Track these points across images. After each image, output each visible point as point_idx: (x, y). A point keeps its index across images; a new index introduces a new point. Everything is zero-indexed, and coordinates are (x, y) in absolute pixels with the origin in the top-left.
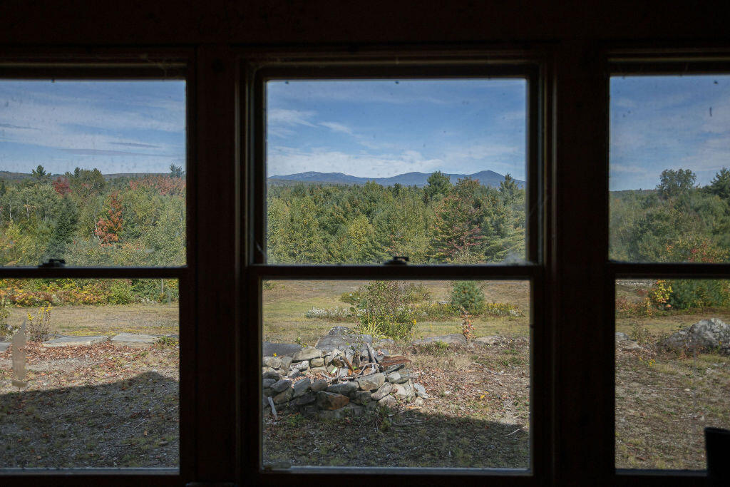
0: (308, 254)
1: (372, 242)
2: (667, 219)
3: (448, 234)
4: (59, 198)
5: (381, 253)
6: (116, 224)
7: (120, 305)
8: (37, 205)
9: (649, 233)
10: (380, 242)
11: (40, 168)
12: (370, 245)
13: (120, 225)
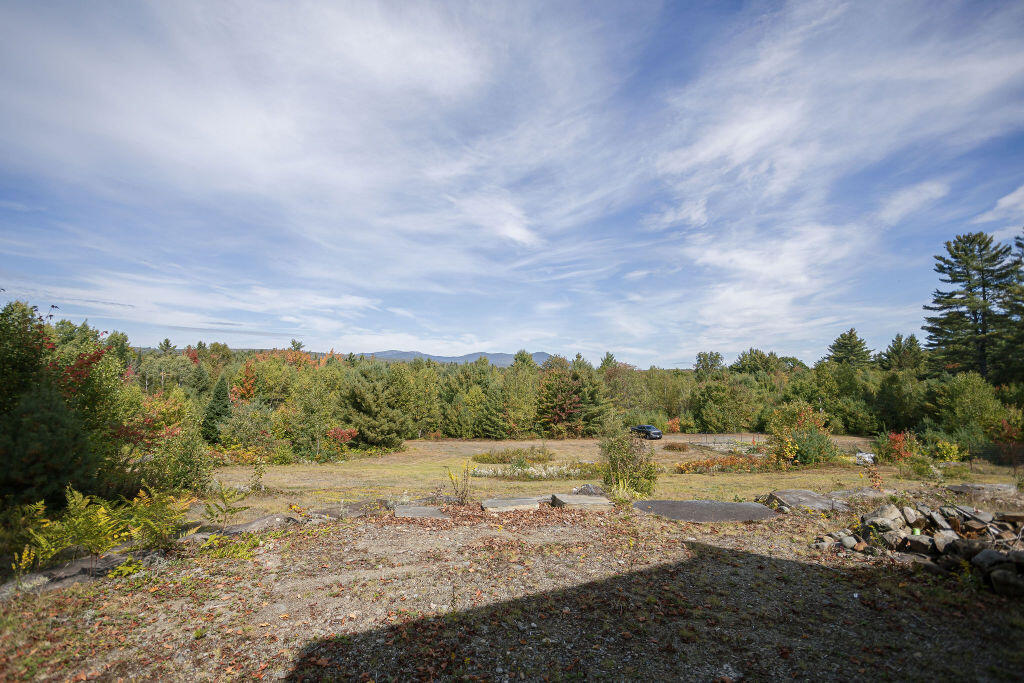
0: (429, 420)
1: (487, 409)
2: (723, 391)
3: (552, 402)
4: (194, 367)
5: (496, 419)
6: (249, 393)
7: (283, 466)
8: (172, 374)
9: (710, 402)
10: (495, 409)
11: (167, 342)
12: (486, 412)
13: (252, 392)
